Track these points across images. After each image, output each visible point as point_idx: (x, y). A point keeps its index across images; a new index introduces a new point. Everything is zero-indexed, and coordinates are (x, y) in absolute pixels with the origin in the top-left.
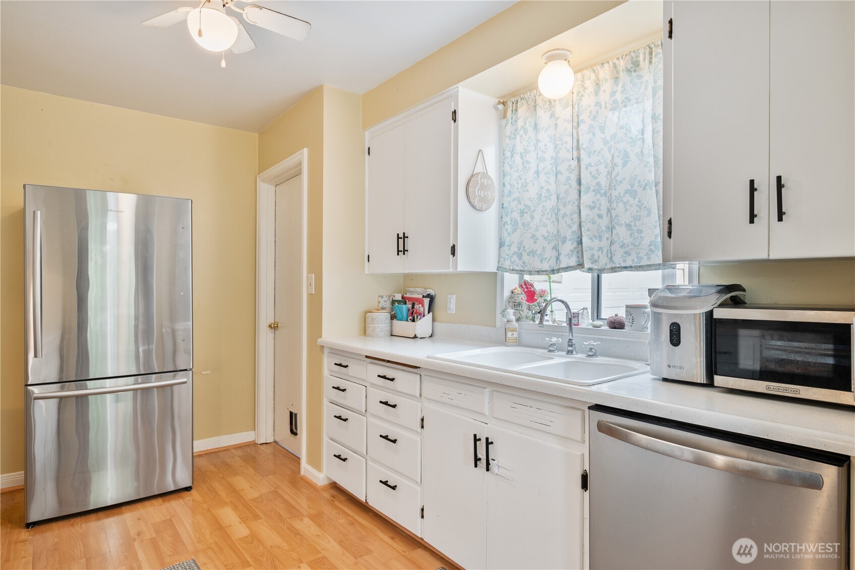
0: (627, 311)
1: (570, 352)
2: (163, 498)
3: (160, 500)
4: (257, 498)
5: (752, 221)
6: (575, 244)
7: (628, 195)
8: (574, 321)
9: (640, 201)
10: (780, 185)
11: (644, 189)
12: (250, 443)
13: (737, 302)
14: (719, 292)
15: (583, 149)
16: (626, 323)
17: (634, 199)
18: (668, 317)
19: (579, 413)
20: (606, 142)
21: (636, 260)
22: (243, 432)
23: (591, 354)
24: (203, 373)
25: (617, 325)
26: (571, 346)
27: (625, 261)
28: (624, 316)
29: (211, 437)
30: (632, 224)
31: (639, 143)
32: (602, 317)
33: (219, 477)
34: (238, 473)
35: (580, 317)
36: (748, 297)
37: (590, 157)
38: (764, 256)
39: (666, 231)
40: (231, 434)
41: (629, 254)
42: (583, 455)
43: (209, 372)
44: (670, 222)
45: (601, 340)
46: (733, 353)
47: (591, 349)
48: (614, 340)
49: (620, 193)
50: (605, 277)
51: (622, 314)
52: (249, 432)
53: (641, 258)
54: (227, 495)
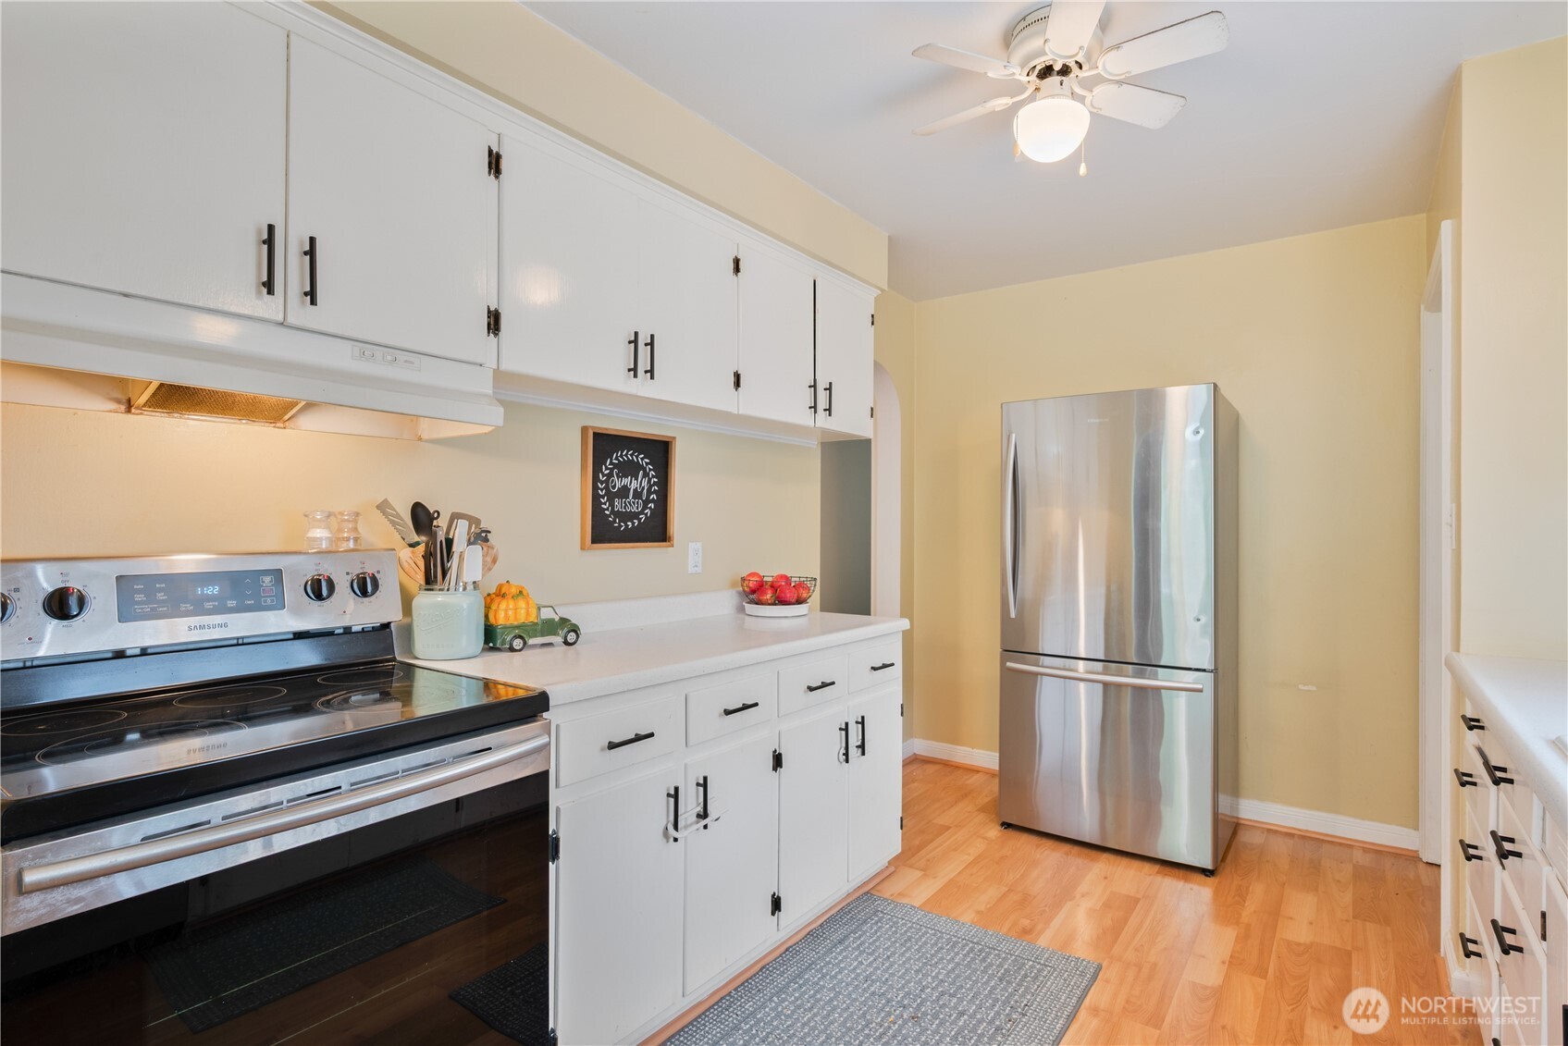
2: (1162, 868)
3: (1157, 867)
4: (1299, 944)
12: (1403, 853)
22: (1390, 824)
24: (1301, 687)
29: (1318, 809)
33: (1276, 880)
34: (1317, 890)
40: (1363, 819)
43: (1314, 689)
52: (1406, 830)
54: (1255, 912)
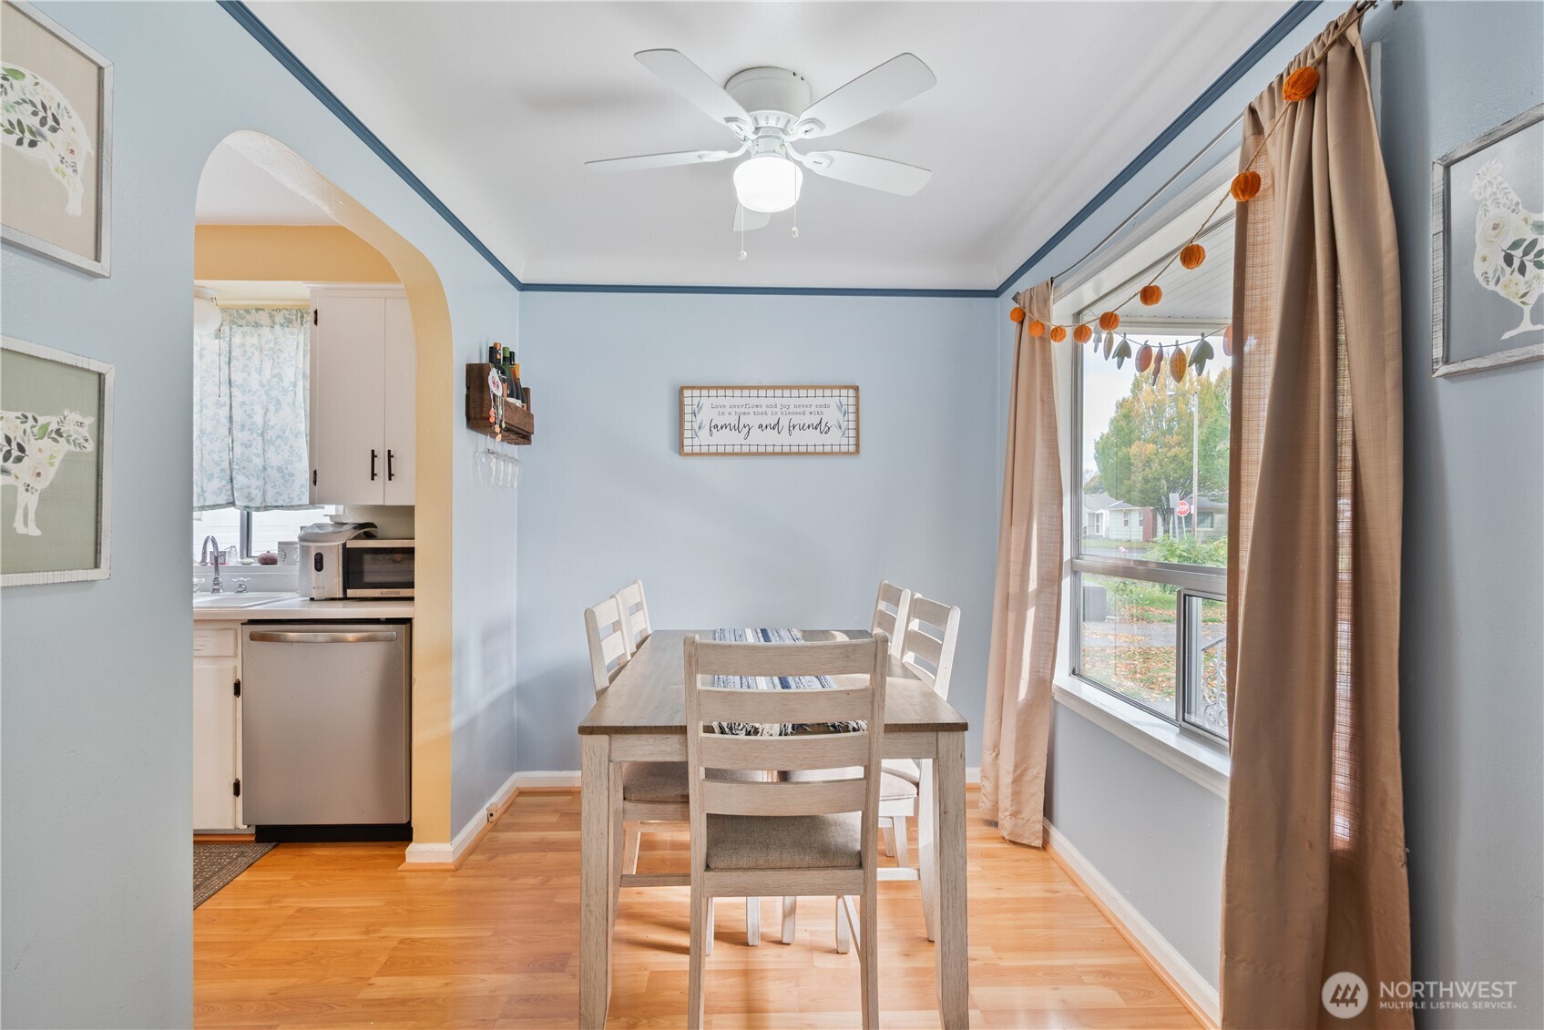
0: (279, 548)
1: (214, 591)
5: (373, 479)
6: (224, 482)
7: (279, 440)
8: (220, 561)
9: (291, 447)
10: (390, 456)
11: (296, 437)
13: (369, 536)
14: (355, 528)
15: (237, 386)
16: (278, 559)
17: (286, 445)
18: (314, 548)
19: (232, 632)
20: (262, 385)
21: (288, 500)
23: (240, 590)
25: (268, 561)
26: (218, 584)
27: (276, 501)
28: (277, 552)
30: (284, 467)
31: (291, 394)
32: (253, 555)
35: (227, 555)
36: (378, 532)
37: (244, 395)
38: (381, 503)
39: (312, 479)
41: (281, 495)
42: (235, 667)
44: (315, 473)
45: (251, 576)
46: (361, 573)
47: (240, 586)
48: (266, 575)
49: (271, 438)
50: (255, 515)
51: (274, 550)
53: (293, 499)
